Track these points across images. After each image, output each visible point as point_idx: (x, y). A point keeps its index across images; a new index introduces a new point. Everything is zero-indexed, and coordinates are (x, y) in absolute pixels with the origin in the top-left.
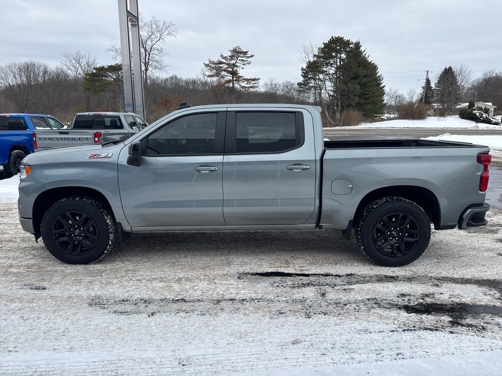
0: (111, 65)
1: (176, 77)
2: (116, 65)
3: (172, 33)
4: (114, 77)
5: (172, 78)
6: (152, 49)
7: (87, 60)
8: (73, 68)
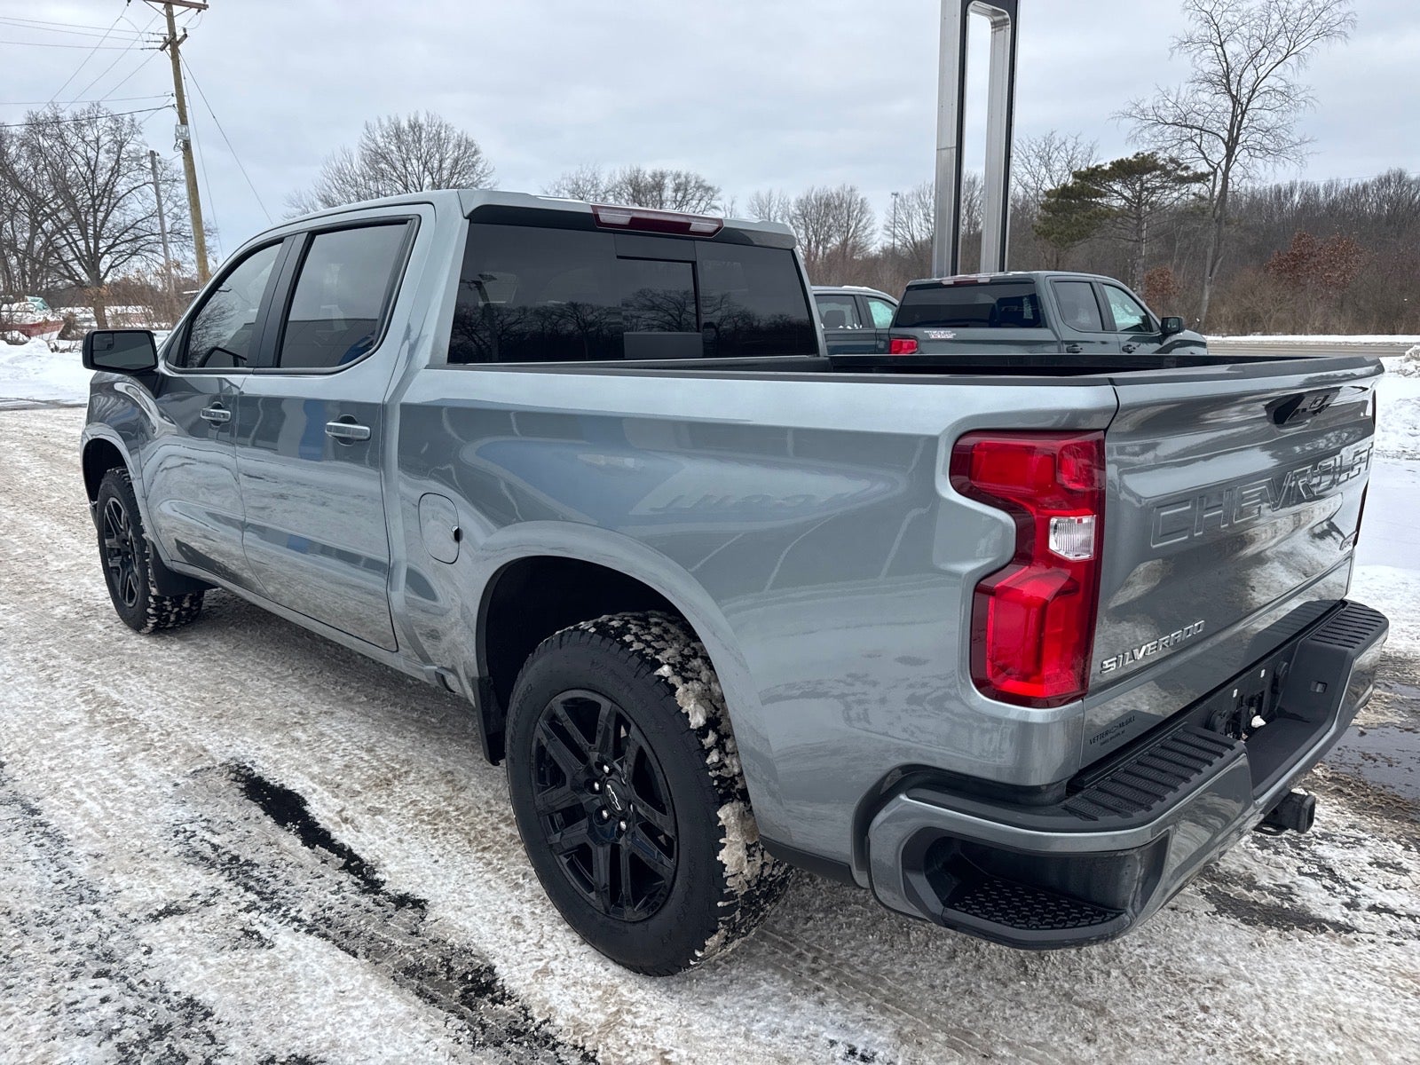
0: (1120, 159)
1: (1401, 176)
2: (1135, 157)
3: (1337, 28)
4: (1128, 193)
5: (1385, 182)
6: (1257, 93)
7: (1071, 153)
8: (1031, 180)
